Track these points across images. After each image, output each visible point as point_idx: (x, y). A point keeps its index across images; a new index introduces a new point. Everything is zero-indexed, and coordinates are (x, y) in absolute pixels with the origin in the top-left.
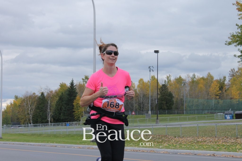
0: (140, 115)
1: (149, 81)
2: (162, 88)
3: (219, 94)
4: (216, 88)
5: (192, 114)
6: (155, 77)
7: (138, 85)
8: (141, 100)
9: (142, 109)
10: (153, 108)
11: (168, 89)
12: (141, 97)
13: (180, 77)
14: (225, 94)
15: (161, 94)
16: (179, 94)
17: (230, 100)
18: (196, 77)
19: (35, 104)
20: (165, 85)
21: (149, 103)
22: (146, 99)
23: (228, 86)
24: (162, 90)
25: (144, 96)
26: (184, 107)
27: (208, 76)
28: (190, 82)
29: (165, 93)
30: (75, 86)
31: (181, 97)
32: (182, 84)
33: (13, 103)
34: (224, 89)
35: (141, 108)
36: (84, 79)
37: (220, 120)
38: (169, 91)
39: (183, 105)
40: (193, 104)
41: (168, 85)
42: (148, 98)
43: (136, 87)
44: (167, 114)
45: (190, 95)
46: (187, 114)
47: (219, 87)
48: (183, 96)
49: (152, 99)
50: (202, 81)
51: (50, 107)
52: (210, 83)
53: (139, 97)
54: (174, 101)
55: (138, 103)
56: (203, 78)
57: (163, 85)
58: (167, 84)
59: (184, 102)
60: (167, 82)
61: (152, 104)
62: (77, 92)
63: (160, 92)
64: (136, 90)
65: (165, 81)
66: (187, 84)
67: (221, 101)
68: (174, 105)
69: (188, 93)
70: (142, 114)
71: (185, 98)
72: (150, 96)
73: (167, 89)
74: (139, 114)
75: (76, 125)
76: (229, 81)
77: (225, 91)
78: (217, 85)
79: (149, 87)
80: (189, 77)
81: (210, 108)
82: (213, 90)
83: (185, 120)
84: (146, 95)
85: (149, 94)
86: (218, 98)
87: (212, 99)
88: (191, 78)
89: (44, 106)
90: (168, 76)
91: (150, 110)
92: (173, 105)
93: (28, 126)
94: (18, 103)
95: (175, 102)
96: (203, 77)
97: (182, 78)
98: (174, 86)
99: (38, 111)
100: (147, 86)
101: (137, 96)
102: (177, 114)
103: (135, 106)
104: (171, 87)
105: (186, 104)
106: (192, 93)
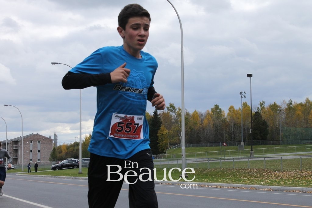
0: (231, 147)
1: (241, 108)
2: (255, 115)
5: (290, 144)
6: (247, 103)
7: (229, 113)
8: (231, 129)
9: (233, 139)
10: (246, 138)
11: (262, 117)
12: (231, 126)
13: (275, 104)
15: (254, 123)
16: (274, 123)
18: (293, 103)
20: (258, 112)
21: (241, 133)
22: (237, 129)
24: (255, 118)
25: (235, 125)
26: (281, 136)
27: (307, 102)
28: (286, 109)
29: (258, 122)
30: (159, 115)
31: (276, 125)
32: (277, 111)
35: (231, 138)
36: (169, 107)
38: (263, 119)
39: (279, 134)
40: (290, 133)
41: (262, 113)
42: (240, 127)
43: (226, 116)
44: (262, 145)
45: (286, 123)
46: (284, 144)
48: (279, 125)
49: (245, 128)
50: (300, 107)
52: (309, 110)
53: (229, 126)
54: (269, 130)
55: (229, 133)
56: (301, 105)
57: (256, 113)
58: (260, 111)
59: (280, 131)
60: (260, 110)
61: (244, 134)
62: (161, 122)
63: (253, 121)
64: (226, 118)
65: (258, 108)
66: (283, 111)
69: (284, 120)
70: (234, 146)
71: (281, 126)
72: (242, 124)
73: (261, 117)
74: (229, 146)
75: (161, 158)
79: (240, 115)
80: (285, 103)
81: (309, 137)
83: (282, 151)
84: (237, 124)
85: (241, 123)
88: (287, 104)
90: (262, 102)
91: (242, 141)
92: (268, 135)
95: (269, 132)
96: (301, 103)
97: (277, 104)
98: (268, 113)
100: (238, 114)
101: (227, 126)
102: (273, 145)
103: (225, 137)
104: (265, 114)
105: (282, 134)
106: (289, 121)
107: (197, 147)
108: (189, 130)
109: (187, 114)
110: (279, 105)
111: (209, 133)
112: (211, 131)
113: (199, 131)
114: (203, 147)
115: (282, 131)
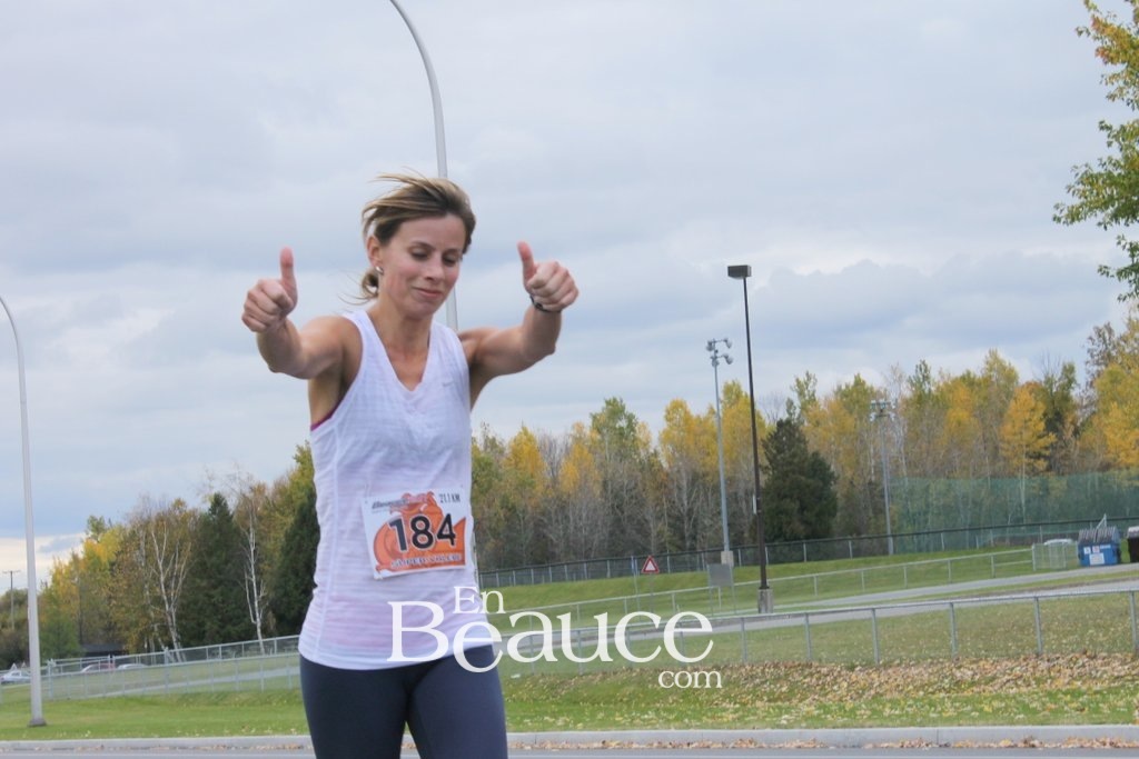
0: (682, 574)
1: (716, 409)
2: (775, 437)
3: (1046, 448)
4: (1030, 420)
5: (928, 551)
6: (737, 387)
7: (665, 432)
8: (680, 499)
9: (688, 544)
10: (743, 533)
11: (805, 442)
12: (680, 489)
13: (859, 383)
14: (1075, 447)
15: (774, 468)
16: (858, 462)
17: (1101, 474)
18: (934, 374)
19: (188, 553)
20: (788, 422)
21: (719, 513)
22: (705, 494)
23: (1086, 407)
24: (776, 448)
25: (693, 481)
26: (888, 520)
27: (991, 370)
28: (906, 402)
29: (791, 463)
31: (869, 473)
32: (870, 412)
33: (81, 556)
34: (1068, 425)
35: (683, 538)
37: (1059, 570)
38: (812, 448)
39: (880, 511)
40: (927, 506)
41: (806, 424)
42: (716, 489)
43: (655, 443)
44: (809, 560)
45: (909, 464)
46: (905, 551)
47: (1045, 415)
48: (879, 472)
49: (736, 494)
50: (963, 393)
51: (259, 561)
52: (1003, 402)
53: (670, 485)
54: (838, 495)
55: (669, 516)
56: (967, 380)
57: (780, 424)
58: (799, 416)
59: (883, 496)
60: (798, 410)
61: (733, 516)
63: (768, 458)
64: (656, 454)
65: (790, 404)
66: (895, 411)
67: (1058, 484)
68: (838, 514)
69: (899, 452)
70: (693, 569)
71: (886, 476)
72: (722, 478)
73: (802, 440)
74: (675, 570)
76: (1091, 385)
77: (1076, 432)
78: (1033, 410)
79: (715, 436)
80: (901, 376)
81: (1006, 517)
82: (1015, 434)
83: (893, 581)
84: (705, 475)
85: (718, 472)
86: (1041, 468)
87: (1016, 477)
88: (910, 381)
89: (226, 562)
90: (803, 378)
91: (727, 547)
92: (834, 515)
93: (161, 660)
94: (106, 553)
95: (841, 503)
96: (969, 373)
97: (868, 384)
98: (831, 424)
99: (204, 584)
100: (705, 432)
101: (661, 486)
102: (854, 556)
103: (654, 533)
104: (820, 430)
105: (894, 508)
106: (921, 454)
107: (537, 582)
108: (502, 513)
109: (491, 444)
110: (875, 389)
111: (588, 518)
112: (595, 510)
113: (543, 514)
114: (563, 584)
115: (891, 496)
